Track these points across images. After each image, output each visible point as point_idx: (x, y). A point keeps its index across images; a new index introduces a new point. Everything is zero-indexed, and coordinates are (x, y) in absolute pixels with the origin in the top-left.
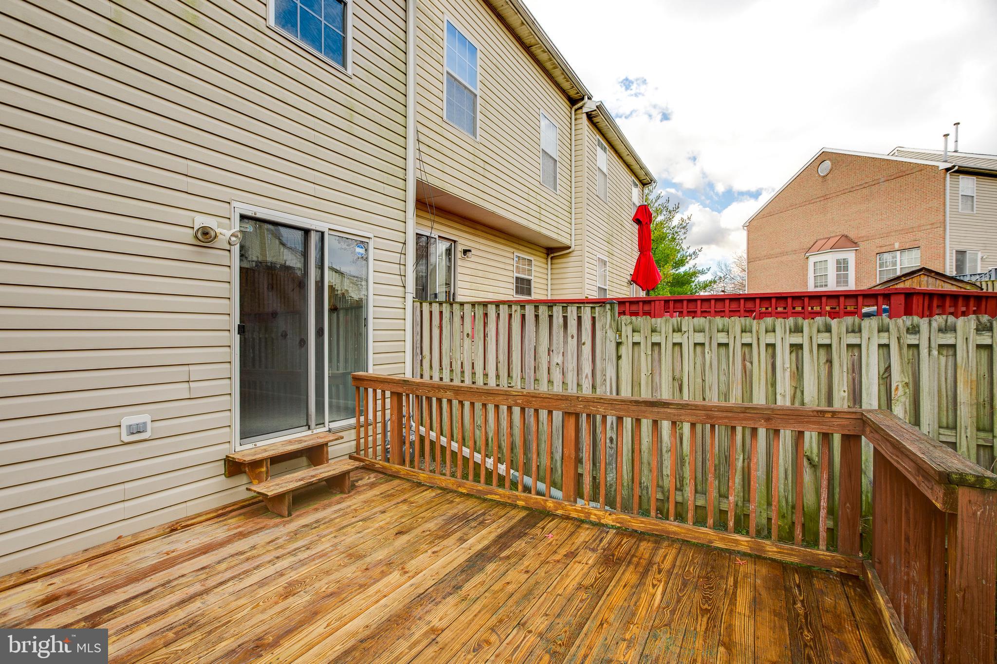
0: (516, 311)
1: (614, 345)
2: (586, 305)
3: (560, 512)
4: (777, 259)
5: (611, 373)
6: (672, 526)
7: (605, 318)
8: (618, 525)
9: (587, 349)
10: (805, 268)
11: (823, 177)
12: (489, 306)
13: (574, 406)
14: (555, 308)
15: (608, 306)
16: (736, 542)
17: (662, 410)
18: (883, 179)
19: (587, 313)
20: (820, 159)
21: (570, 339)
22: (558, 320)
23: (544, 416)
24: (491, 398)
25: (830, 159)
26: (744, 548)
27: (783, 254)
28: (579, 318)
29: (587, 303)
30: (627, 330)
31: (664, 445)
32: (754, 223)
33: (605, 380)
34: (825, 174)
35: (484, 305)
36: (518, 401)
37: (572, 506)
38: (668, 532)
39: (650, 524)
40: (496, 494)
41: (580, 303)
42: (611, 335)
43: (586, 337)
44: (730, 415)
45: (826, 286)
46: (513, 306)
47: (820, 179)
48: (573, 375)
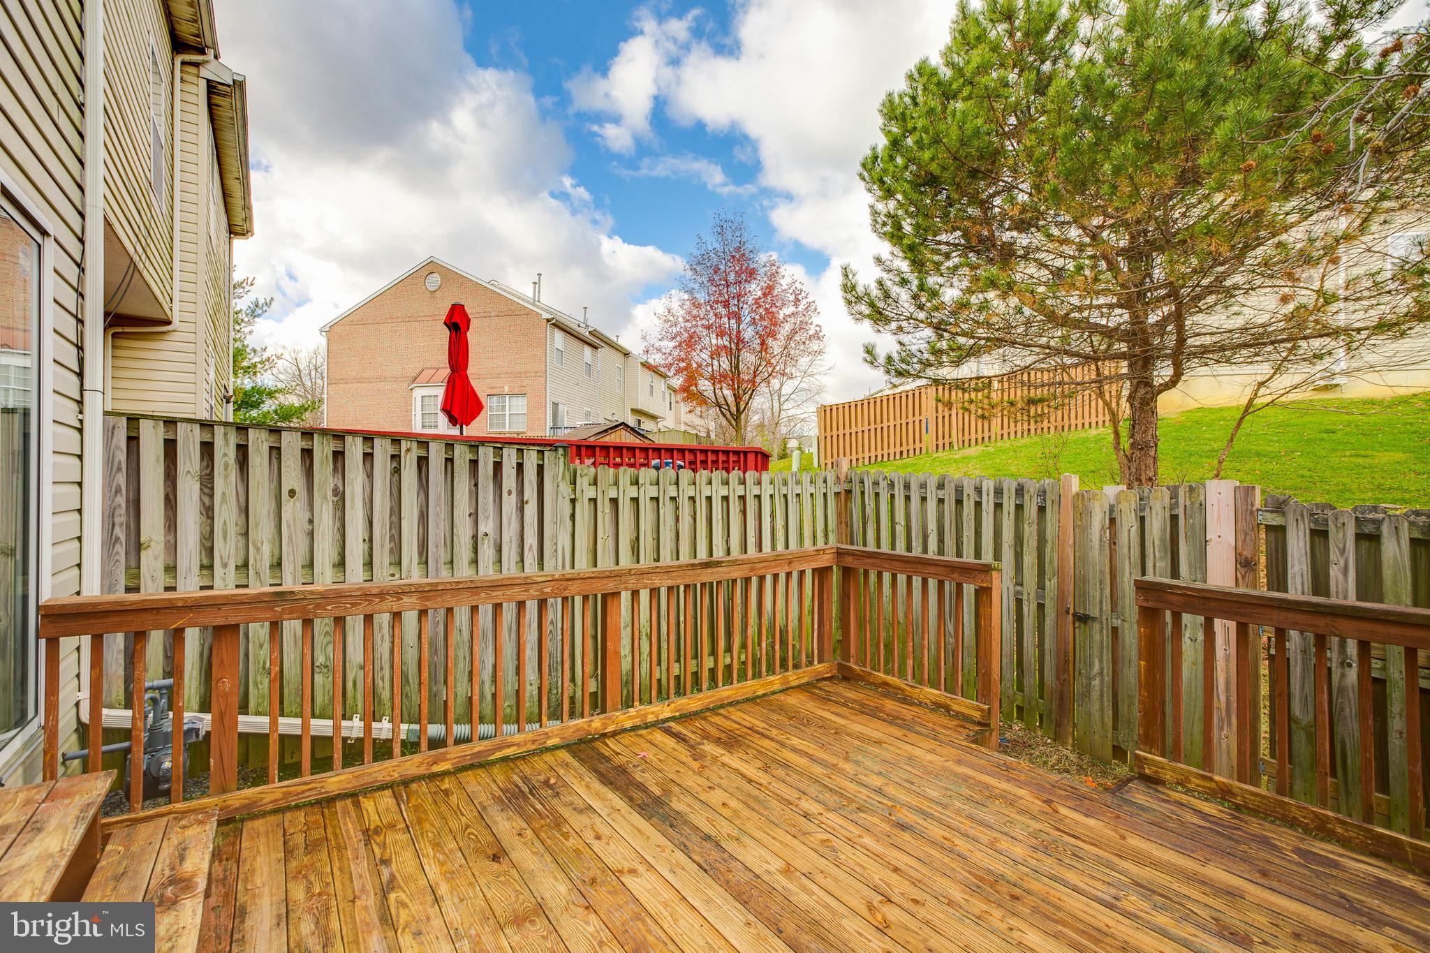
0: (408, 450)
1: (567, 502)
2: (531, 447)
3: (610, 729)
4: (372, 385)
5: (565, 540)
6: (724, 692)
7: (556, 466)
8: (677, 714)
9: (531, 510)
10: (408, 402)
11: (432, 292)
12: (349, 439)
13: (625, 583)
14: (481, 450)
15: (561, 451)
16: (772, 683)
17: (715, 570)
18: (493, 314)
19: (531, 459)
20: (428, 269)
21: (505, 495)
22: (486, 468)
23: (463, 619)
24: (499, 593)
25: (438, 273)
26: (777, 687)
27: (380, 379)
28: (520, 467)
29: (533, 445)
30: (583, 482)
31: (622, 620)
32: (338, 329)
33: (556, 551)
34: (434, 289)
35: (334, 436)
36: (545, 590)
37: (625, 714)
38: (722, 699)
39: (707, 698)
40: (509, 746)
41: (522, 444)
42: (565, 489)
43: (530, 493)
44: (766, 564)
45: (436, 427)
46: (403, 443)
47: (428, 294)
48: (510, 548)
